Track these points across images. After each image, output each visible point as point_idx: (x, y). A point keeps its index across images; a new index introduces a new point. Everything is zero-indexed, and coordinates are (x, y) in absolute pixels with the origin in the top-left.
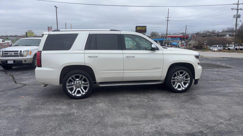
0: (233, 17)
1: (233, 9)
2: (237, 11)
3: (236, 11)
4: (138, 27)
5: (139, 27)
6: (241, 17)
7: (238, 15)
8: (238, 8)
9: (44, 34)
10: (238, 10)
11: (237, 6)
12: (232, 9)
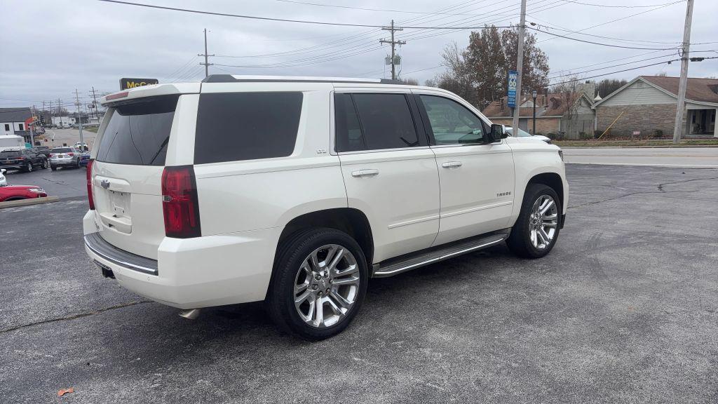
0: (384, 61)
1: (385, 41)
2: (393, 47)
3: (391, 47)
4: (128, 83)
5: (133, 83)
6: (402, 61)
7: (394, 58)
8: (393, 38)
9: (182, 92)
10: (393, 43)
11: (391, 35)
12: (381, 42)
